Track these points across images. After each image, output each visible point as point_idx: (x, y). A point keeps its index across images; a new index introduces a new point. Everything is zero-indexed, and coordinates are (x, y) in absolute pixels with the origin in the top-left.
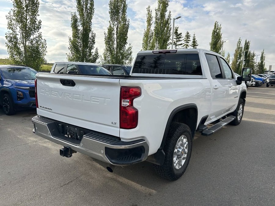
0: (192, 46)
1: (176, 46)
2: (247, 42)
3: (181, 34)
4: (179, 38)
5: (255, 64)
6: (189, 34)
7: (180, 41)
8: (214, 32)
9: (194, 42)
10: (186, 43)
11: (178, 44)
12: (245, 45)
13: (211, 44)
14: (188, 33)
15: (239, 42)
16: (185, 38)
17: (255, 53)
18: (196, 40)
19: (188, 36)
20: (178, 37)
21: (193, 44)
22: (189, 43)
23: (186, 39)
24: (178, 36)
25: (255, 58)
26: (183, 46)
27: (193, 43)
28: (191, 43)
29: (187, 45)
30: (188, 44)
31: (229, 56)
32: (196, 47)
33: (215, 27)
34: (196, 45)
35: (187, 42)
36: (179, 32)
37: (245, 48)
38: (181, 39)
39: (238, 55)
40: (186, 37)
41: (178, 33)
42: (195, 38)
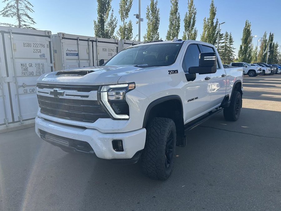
2: (271, 34)
3: (223, 34)
5: (278, 54)
8: (245, 29)
9: (230, 39)
12: (269, 38)
13: (242, 39)
14: (227, 33)
15: (265, 36)
17: (278, 44)
18: (232, 38)
19: (227, 36)
23: (225, 38)
24: (221, 36)
25: (278, 48)
29: (226, 43)
31: (257, 48)
32: (232, 43)
33: (246, 24)
35: (226, 40)
36: (221, 33)
37: (269, 40)
38: (222, 38)
39: (264, 48)
42: (231, 36)
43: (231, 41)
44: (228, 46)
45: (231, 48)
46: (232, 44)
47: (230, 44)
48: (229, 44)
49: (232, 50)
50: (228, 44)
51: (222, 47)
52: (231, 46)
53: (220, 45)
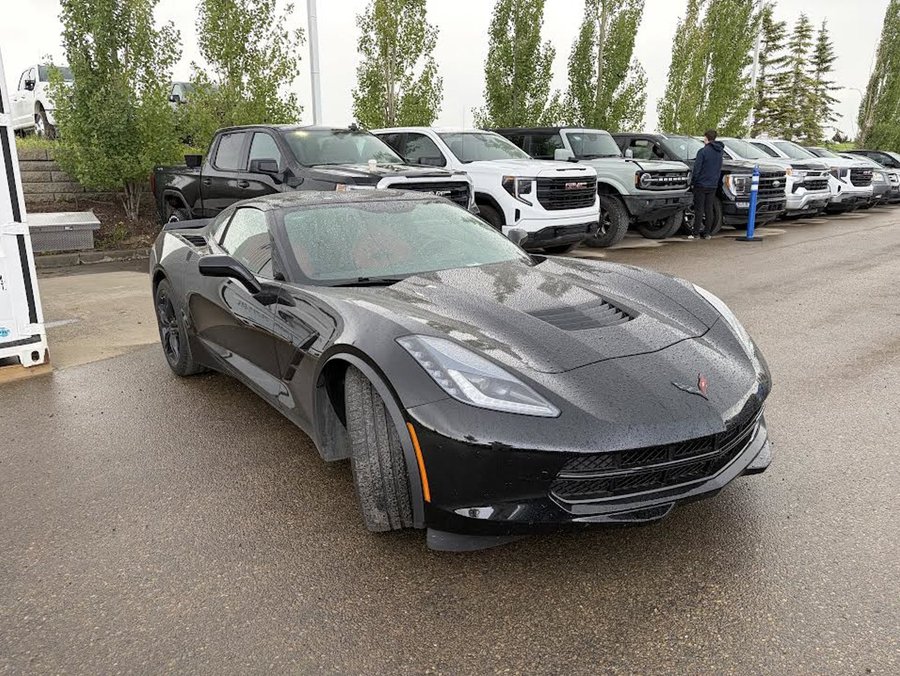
0: (813, 63)
1: (763, 68)
3: (783, 24)
4: (774, 40)
6: (807, 24)
7: (778, 47)
9: (822, 49)
10: (796, 56)
11: (770, 59)
14: (804, 21)
16: (794, 38)
18: (828, 42)
19: (803, 32)
20: (773, 35)
21: (817, 57)
22: (804, 52)
23: (796, 40)
24: (773, 31)
26: (783, 66)
27: (817, 54)
28: (811, 52)
29: (801, 62)
30: (802, 55)
32: (825, 65)
34: (829, 58)
35: (800, 51)
36: (775, 19)
38: (779, 43)
40: (798, 34)
41: (774, 23)
42: (827, 35)
43: (823, 58)
44: (813, 76)
45: (821, 87)
46: (826, 69)
47: (820, 70)
48: (815, 67)
49: (829, 93)
50: (808, 69)
51: (781, 79)
52: (825, 77)
53: (768, 70)
